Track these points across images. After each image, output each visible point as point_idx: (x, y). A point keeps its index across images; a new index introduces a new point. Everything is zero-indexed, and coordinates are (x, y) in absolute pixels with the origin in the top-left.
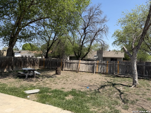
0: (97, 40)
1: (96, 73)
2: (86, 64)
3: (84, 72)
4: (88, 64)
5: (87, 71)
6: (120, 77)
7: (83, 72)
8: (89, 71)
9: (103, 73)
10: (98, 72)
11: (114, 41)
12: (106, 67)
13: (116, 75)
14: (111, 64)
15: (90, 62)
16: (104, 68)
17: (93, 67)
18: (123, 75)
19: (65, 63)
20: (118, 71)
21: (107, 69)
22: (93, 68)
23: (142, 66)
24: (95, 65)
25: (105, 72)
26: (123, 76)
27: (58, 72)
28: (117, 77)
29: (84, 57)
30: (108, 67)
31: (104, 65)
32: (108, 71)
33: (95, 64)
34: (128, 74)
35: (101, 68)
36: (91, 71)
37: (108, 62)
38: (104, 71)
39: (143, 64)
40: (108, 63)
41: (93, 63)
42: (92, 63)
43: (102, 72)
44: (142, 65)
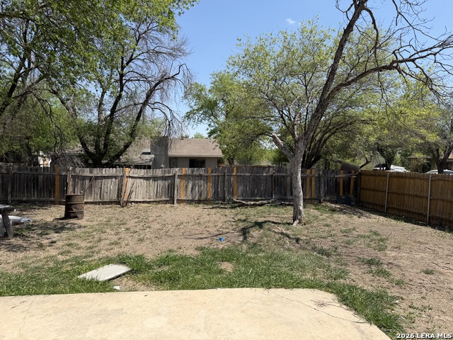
0: (153, 104)
1: (180, 201)
2: (147, 179)
3: (143, 202)
4: (155, 179)
5: (152, 200)
6: (247, 205)
7: (140, 202)
8: (158, 199)
9: (199, 202)
10: (185, 198)
11: (189, 110)
12: (207, 183)
13: (239, 203)
14: (218, 176)
15: (160, 172)
16: (201, 186)
17: (168, 186)
18: (251, 200)
19: (74, 180)
20: (235, 192)
21: (208, 190)
22: (171, 188)
23: (283, 177)
24: (177, 180)
25: (203, 198)
26: (252, 203)
27: (75, 210)
28: (239, 206)
29: (118, 156)
30: (210, 184)
31: (201, 179)
32: (210, 196)
33: (176, 177)
34: (258, 198)
35: (192, 188)
36: (164, 199)
37: (210, 171)
38: (200, 195)
39: (286, 173)
40: (212, 172)
41: (171, 175)
42: (167, 175)
43: (196, 199)
44: (284, 174)
